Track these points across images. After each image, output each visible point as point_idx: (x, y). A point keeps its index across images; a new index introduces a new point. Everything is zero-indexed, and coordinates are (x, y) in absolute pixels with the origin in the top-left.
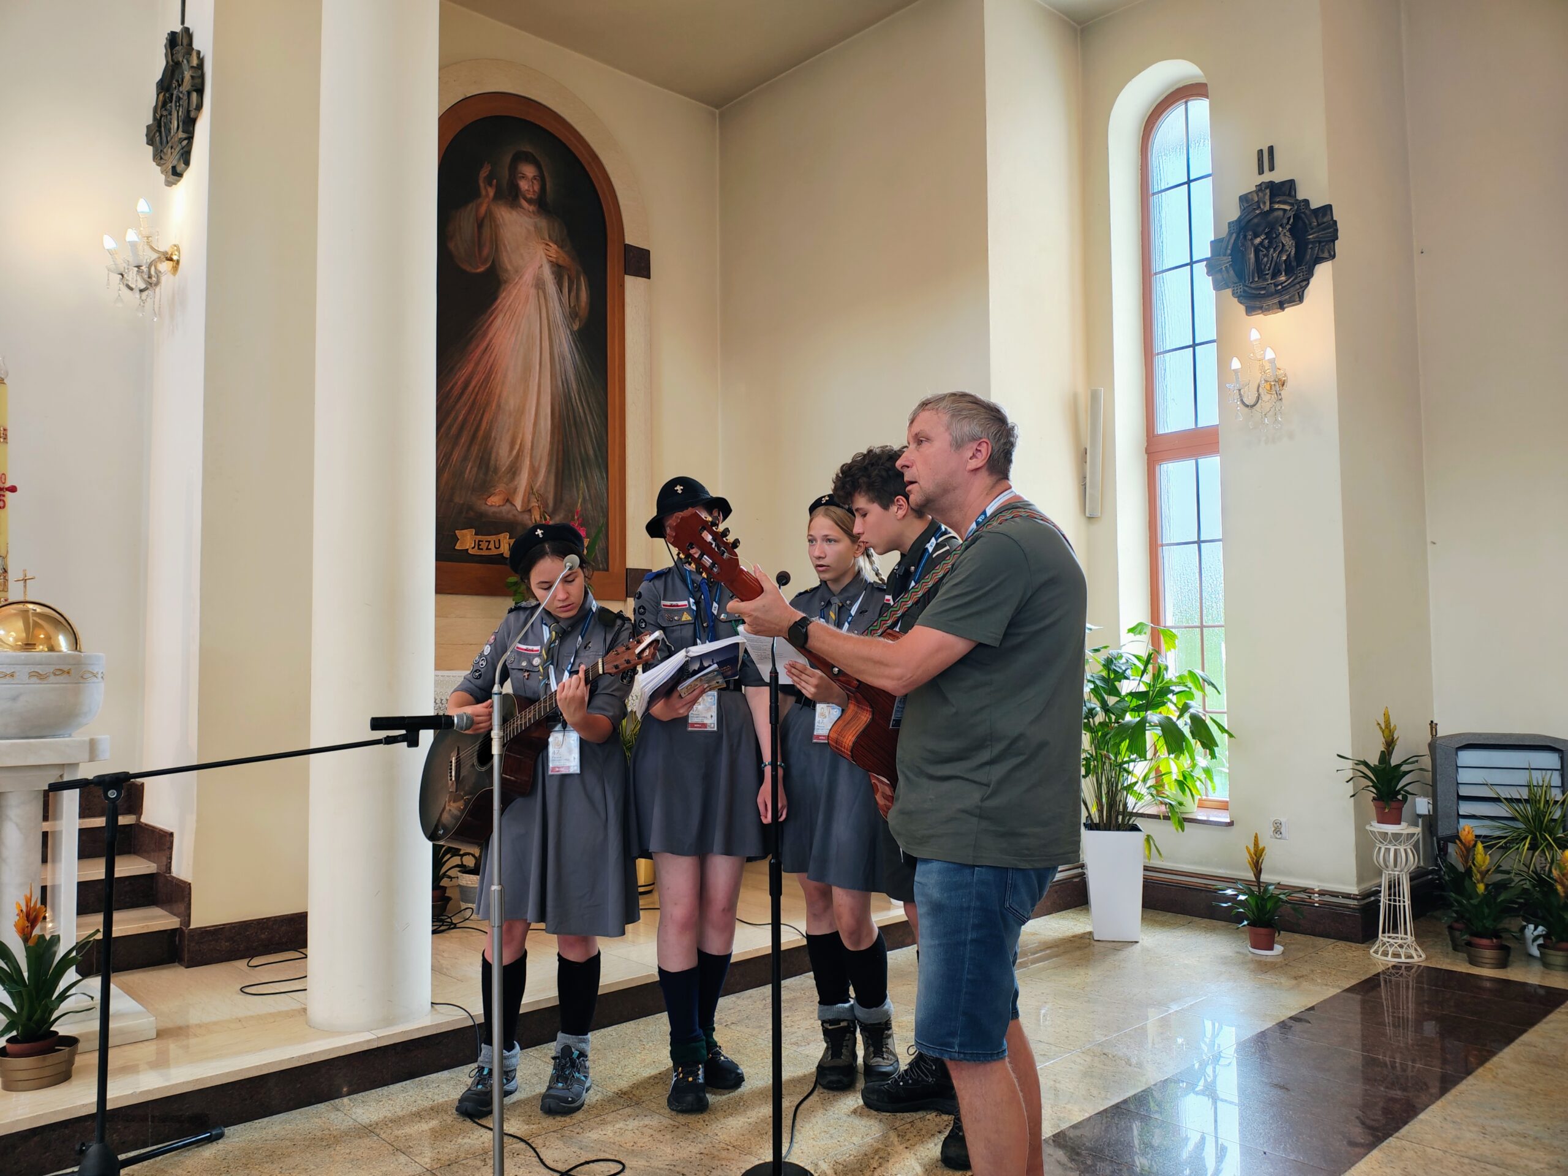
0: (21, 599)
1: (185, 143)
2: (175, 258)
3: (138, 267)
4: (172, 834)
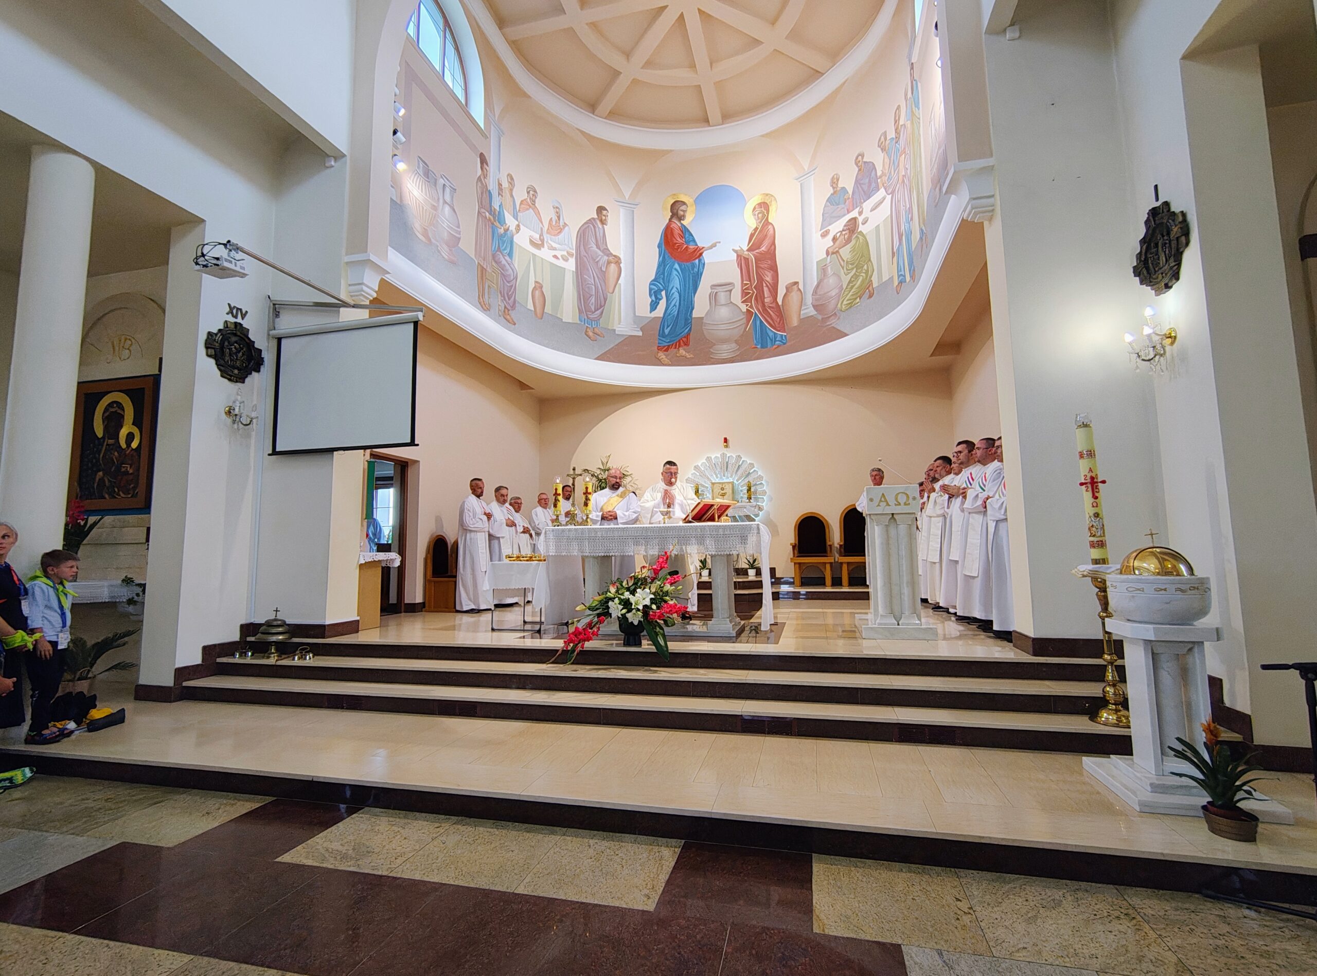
0: (1151, 545)
1: (1176, 267)
2: (1173, 335)
3: (1154, 347)
4: (1221, 680)
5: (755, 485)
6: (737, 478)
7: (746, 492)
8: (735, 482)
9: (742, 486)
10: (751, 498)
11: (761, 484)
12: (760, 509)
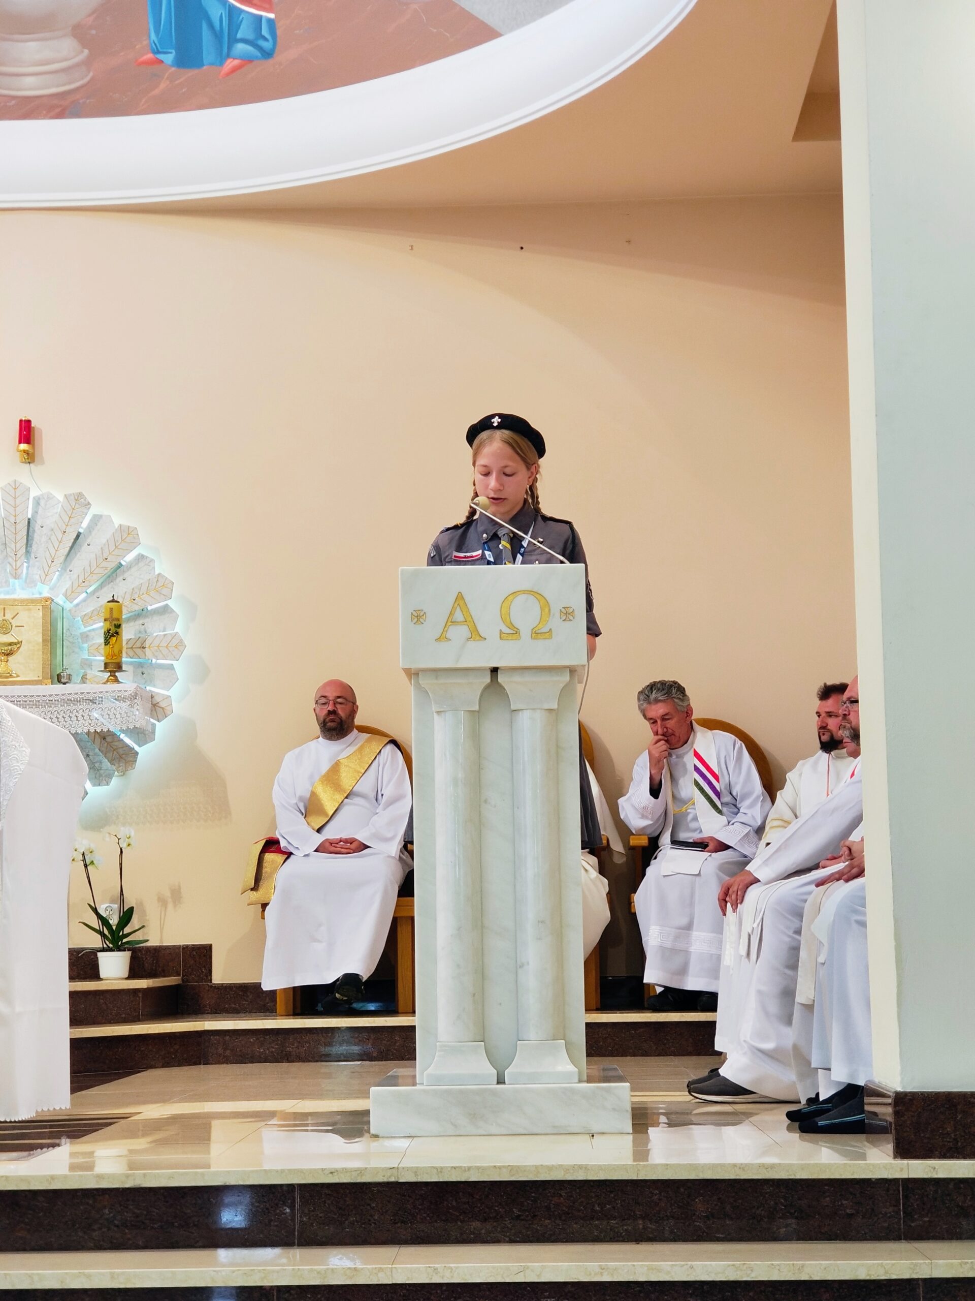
5: (141, 614)
6: (66, 585)
7: (102, 640)
8: (60, 600)
9: (88, 619)
10: (119, 667)
11: (166, 610)
12: (156, 709)
